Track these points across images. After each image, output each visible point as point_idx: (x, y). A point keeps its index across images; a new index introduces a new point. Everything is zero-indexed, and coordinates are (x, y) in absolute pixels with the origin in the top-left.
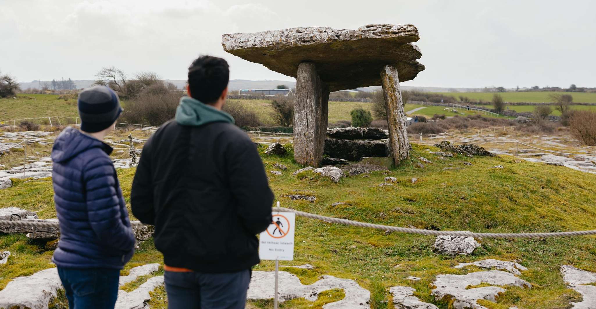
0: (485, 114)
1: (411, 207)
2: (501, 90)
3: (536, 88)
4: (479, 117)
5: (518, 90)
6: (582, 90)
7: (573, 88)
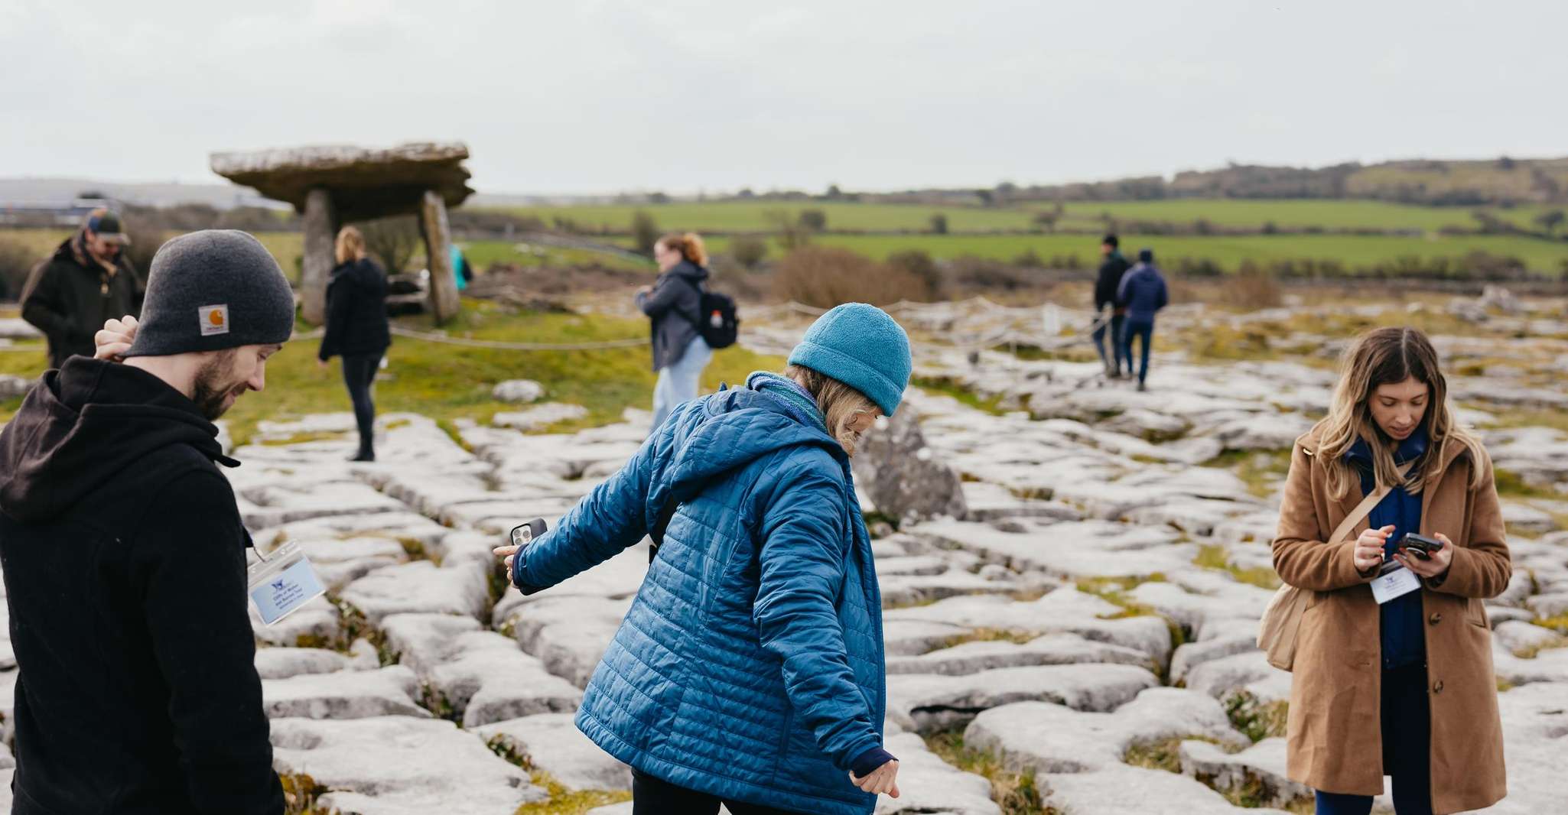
0: (613, 259)
1: (464, 361)
2: (659, 198)
3: (746, 195)
4: (596, 267)
5: (702, 200)
6: (854, 198)
7: (834, 194)
